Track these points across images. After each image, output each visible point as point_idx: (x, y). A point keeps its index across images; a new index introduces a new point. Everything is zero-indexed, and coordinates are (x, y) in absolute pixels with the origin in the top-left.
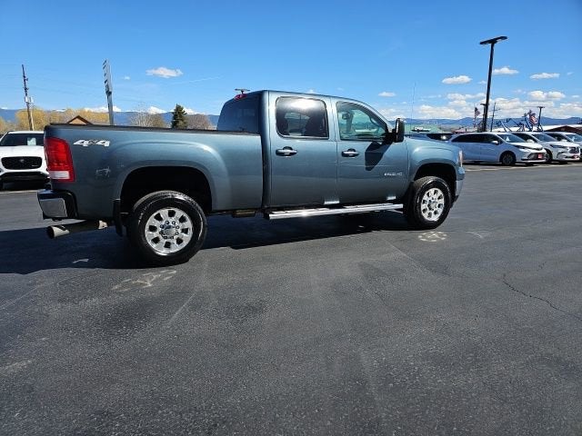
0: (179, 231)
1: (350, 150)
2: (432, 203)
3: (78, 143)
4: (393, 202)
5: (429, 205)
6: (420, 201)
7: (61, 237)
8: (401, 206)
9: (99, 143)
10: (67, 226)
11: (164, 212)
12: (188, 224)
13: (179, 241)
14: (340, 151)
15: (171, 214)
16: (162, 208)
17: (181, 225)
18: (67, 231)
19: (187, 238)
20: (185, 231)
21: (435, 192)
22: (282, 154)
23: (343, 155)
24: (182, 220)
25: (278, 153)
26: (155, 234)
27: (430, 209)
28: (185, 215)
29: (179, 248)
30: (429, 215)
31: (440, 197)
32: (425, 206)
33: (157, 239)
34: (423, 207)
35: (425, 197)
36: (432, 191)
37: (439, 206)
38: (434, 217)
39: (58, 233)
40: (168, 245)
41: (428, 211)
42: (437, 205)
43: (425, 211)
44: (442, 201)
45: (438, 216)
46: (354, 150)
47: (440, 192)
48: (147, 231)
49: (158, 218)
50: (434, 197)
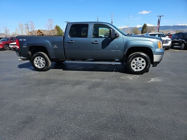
1: (95, 41)
2: (138, 64)
4: (117, 62)
5: (136, 64)
6: (131, 62)
8: (120, 63)
14: (91, 42)
15: (40, 58)
18: (22, 60)
20: (44, 63)
22: (69, 43)
24: (43, 60)
29: (42, 67)
30: (137, 68)
31: (143, 62)
32: (134, 65)
33: (37, 64)
34: (132, 65)
35: (134, 61)
36: (138, 59)
37: (143, 65)
38: (139, 70)
39: (20, 60)
40: (40, 66)
41: (136, 67)
42: (141, 65)
43: (134, 66)
44: (145, 63)
45: (142, 69)
46: (97, 41)
47: (142, 60)
48: (35, 62)
49: (37, 59)
50: (139, 61)
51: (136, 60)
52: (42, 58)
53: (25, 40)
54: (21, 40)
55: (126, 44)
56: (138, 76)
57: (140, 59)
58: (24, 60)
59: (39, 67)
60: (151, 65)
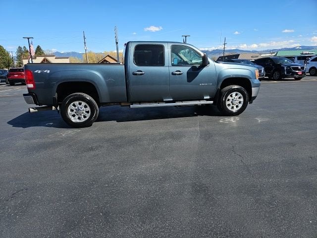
0: (84, 112)
1: (177, 71)
2: (234, 101)
3: (36, 71)
4: (207, 100)
5: (232, 102)
6: (225, 100)
7: (33, 113)
8: (212, 102)
9: (45, 71)
10: (36, 108)
11: (77, 103)
12: (88, 109)
13: (85, 117)
14: (171, 72)
15: (80, 104)
16: (76, 101)
17: (85, 109)
18: (36, 110)
19: (88, 115)
20: (88, 112)
21: (236, 95)
22: (136, 74)
23: (173, 74)
24: (85, 107)
25: (134, 74)
26: (73, 113)
27: (233, 104)
28: (86, 104)
29: (84, 119)
30: (233, 108)
31: (239, 98)
32: (229, 102)
33: (74, 116)
34: (227, 103)
35: (229, 97)
36: (234, 94)
37: (240, 102)
38: (236, 109)
39: (32, 111)
40: (79, 118)
41: (231, 106)
42: (238, 102)
44: (242, 100)
45: (239, 108)
46: (180, 72)
47: (240, 95)
48: (69, 111)
49: (74, 105)
50: (236, 97)
52: (84, 104)
53: (48, 72)
54: (39, 72)
59: (78, 121)
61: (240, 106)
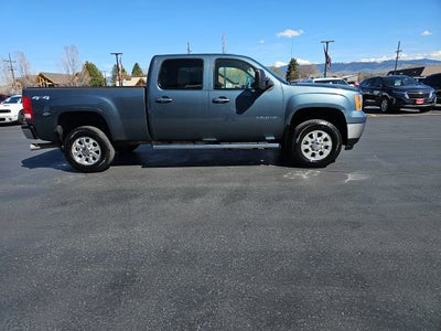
0: (93, 152)
1: (221, 98)
2: (316, 144)
4: (271, 141)
5: (312, 146)
6: (301, 141)
9: (44, 98)
11: (83, 139)
12: (98, 148)
13: (94, 159)
14: (211, 99)
15: (87, 141)
17: (93, 148)
18: (38, 147)
19: (98, 157)
20: (97, 152)
22: (160, 102)
23: (214, 102)
24: (94, 145)
26: (79, 153)
27: (313, 150)
28: (96, 142)
29: (93, 162)
30: (313, 155)
31: (326, 140)
32: (307, 147)
33: (80, 156)
34: (303, 147)
35: (307, 138)
36: (315, 133)
37: (327, 147)
38: (318, 158)
39: (32, 147)
40: (87, 160)
41: (311, 152)
42: (323, 147)
43: (307, 151)
44: (329, 143)
45: (324, 156)
46: (225, 98)
47: (325, 135)
48: (74, 151)
49: (80, 143)
50: (319, 139)
51: (311, 136)
52: (92, 141)
53: (48, 98)
54: (38, 98)
55: (290, 102)
56: (318, 171)
57: (320, 135)
58: (42, 146)
59: (86, 163)
60: (343, 147)
61: (327, 152)
